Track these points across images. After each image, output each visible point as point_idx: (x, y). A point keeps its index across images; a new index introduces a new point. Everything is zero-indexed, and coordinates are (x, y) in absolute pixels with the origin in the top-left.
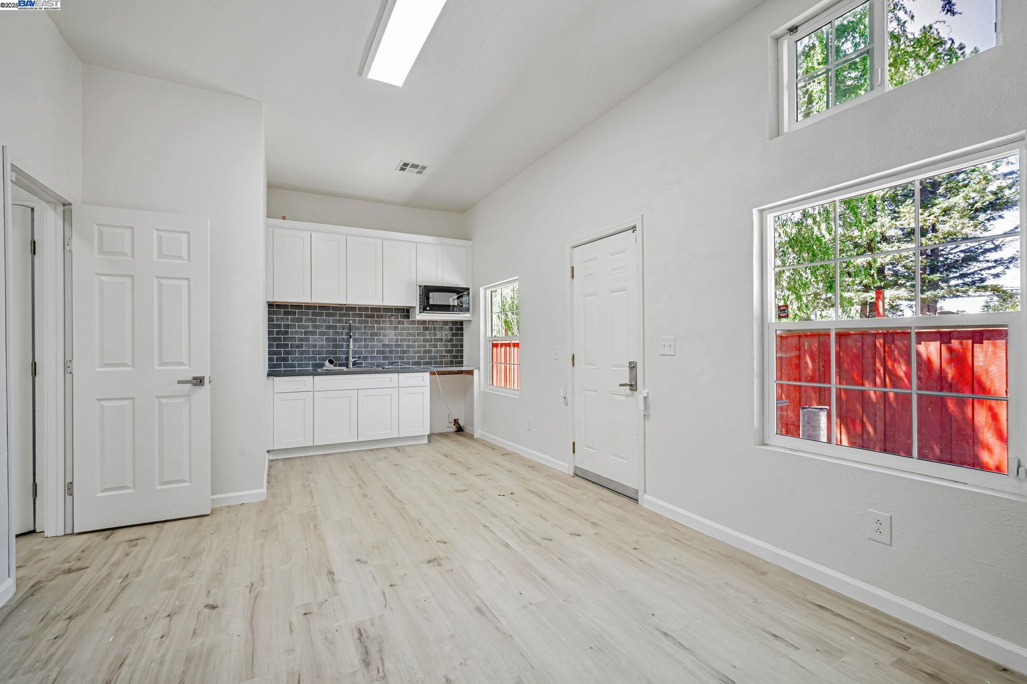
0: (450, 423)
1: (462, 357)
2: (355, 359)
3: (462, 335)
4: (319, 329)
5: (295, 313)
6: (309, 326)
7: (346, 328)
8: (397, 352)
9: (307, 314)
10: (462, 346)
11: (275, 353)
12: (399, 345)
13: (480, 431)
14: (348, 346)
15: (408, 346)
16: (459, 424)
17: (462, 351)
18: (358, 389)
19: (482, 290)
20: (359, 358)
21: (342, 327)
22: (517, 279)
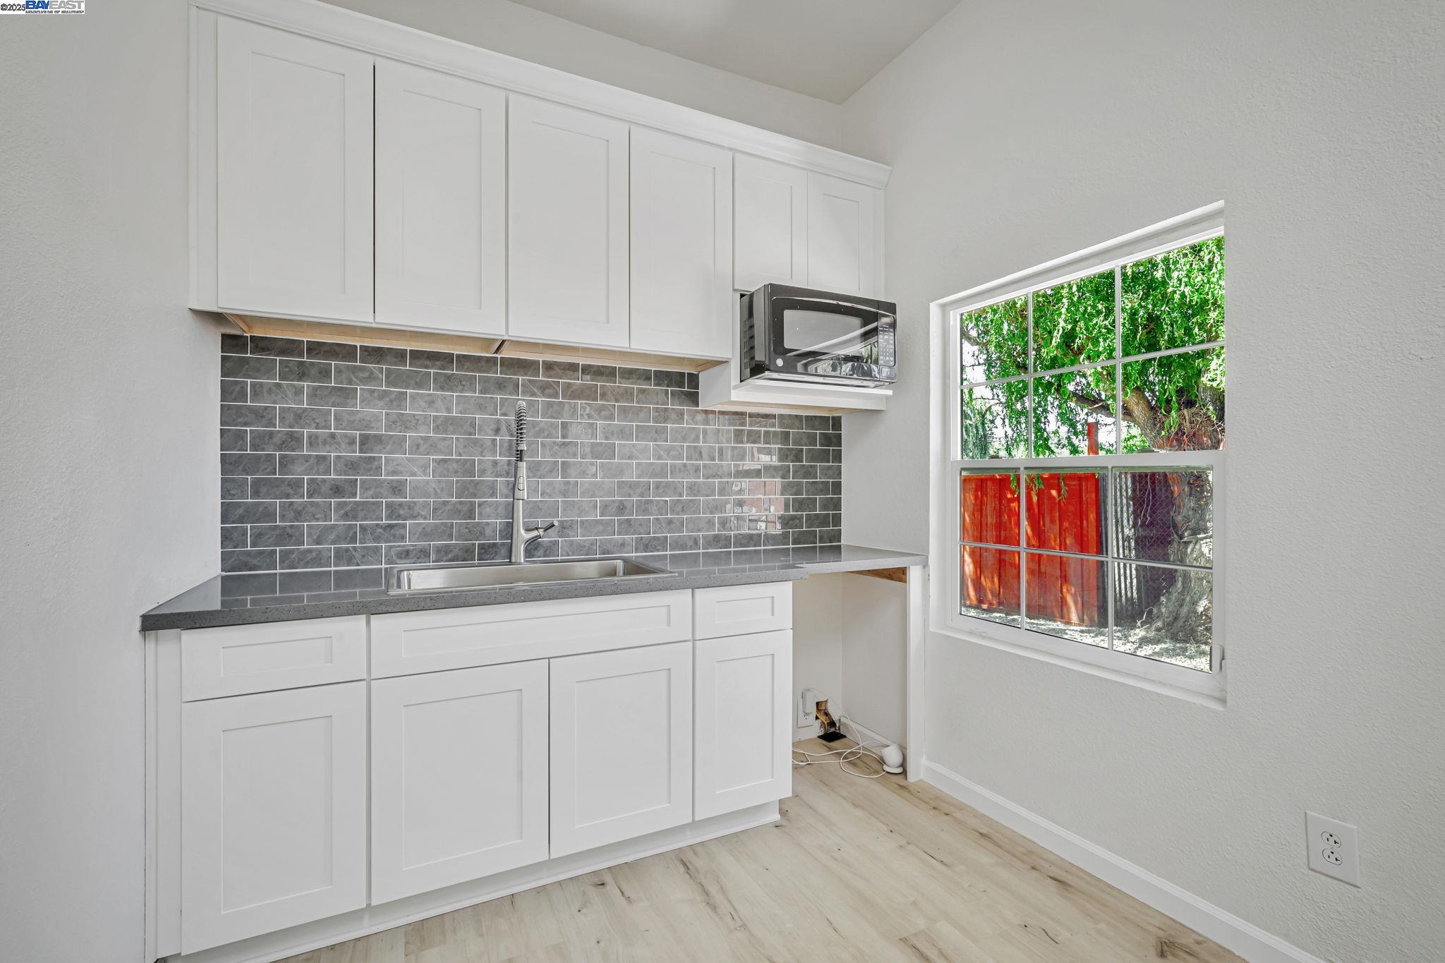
0: (806, 714)
1: (837, 520)
2: (535, 533)
3: (838, 456)
4: (416, 428)
5: (325, 373)
6: (377, 418)
7: (504, 428)
8: (662, 508)
9: (371, 378)
10: (837, 487)
11: (250, 514)
12: (668, 485)
13: (924, 761)
14: (513, 487)
15: (693, 489)
16: (827, 714)
17: (837, 505)
18: (549, 658)
19: (934, 308)
20: (546, 530)
21: (494, 426)
22: (1218, 213)
